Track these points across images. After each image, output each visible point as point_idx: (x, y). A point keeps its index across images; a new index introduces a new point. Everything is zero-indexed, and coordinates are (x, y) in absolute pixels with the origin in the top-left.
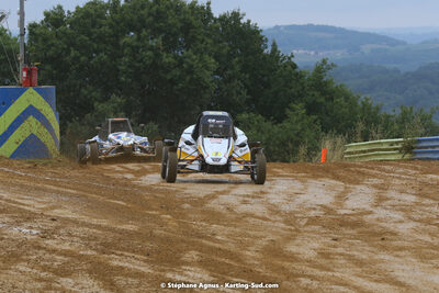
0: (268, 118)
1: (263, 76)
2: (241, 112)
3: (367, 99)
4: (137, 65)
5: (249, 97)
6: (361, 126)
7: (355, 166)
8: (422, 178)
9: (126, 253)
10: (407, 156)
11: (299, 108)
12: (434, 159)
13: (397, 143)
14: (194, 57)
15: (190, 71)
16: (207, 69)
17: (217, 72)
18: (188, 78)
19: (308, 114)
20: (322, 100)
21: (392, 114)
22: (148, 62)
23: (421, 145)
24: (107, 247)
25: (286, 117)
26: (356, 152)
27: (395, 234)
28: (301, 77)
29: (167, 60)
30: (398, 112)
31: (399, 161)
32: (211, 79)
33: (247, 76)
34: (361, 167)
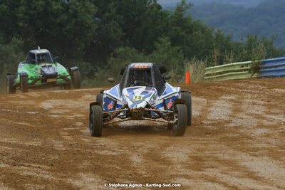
0: (140, 50)
1: (134, 17)
2: (118, 46)
3: (219, 31)
4: (32, 12)
5: (123, 34)
6: (216, 53)
7: (214, 84)
8: (269, 92)
9: (33, 165)
10: (255, 75)
11: (165, 40)
12: (278, 76)
13: (247, 65)
14: (78, 3)
15: (75, 15)
16: (89, 13)
17: (97, 15)
18: (73, 21)
19: (173, 45)
20: (183, 33)
21: (241, 42)
22: (40, 10)
23: (266, 65)
24: (17, 161)
25: (155, 48)
26: (214, 74)
27: (251, 138)
28: (166, 15)
29: (56, 8)
30: (245, 40)
31: (249, 79)
32: (92, 21)
33: (122, 17)
34: (219, 85)
